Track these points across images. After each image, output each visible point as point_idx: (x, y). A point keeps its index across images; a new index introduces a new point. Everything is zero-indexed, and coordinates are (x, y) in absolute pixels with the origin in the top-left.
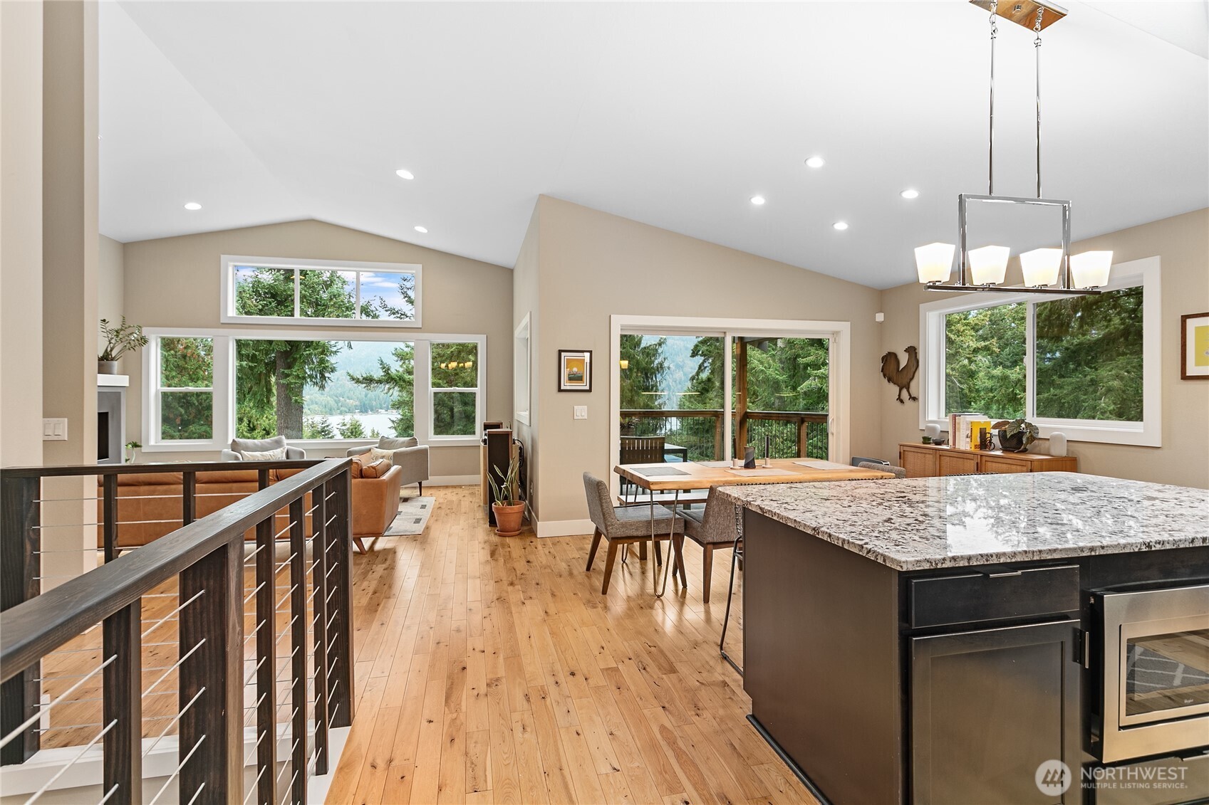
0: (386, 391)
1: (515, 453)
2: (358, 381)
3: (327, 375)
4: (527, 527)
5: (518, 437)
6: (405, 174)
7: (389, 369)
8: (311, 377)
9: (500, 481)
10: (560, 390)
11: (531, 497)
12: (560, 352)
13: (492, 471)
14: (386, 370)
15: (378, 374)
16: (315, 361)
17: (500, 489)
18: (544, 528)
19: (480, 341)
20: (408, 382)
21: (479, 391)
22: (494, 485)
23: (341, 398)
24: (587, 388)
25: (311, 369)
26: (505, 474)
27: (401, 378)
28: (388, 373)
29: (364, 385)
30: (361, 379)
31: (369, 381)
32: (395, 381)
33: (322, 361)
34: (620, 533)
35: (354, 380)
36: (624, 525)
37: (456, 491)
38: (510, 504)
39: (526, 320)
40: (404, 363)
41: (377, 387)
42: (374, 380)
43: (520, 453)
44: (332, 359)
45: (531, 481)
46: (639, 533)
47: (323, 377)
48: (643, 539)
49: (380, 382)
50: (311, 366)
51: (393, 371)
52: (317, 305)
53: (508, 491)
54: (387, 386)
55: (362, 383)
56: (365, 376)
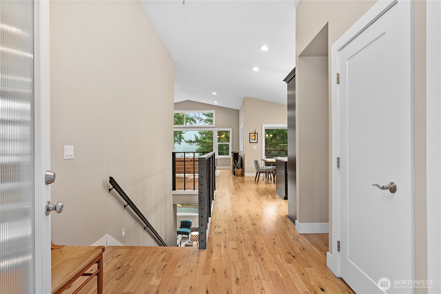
0: (196, 145)
1: (240, 158)
2: (187, 142)
3: (181, 140)
4: (242, 175)
5: (241, 155)
6: (214, 94)
7: (198, 138)
8: (177, 141)
9: (236, 164)
10: (250, 142)
11: (244, 168)
12: (250, 133)
13: (234, 161)
14: (197, 138)
15: (194, 139)
16: (178, 135)
17: (236, 165)
18: (246, 175)
19: (230, 130)
20: (204, 142)
21: (230, 144)
22: (235, 165)
23: (177, 149)
24: (257, 142)
25: (177, 138)
26: (237, 162)
27: (202, 141)
28: (197, 139)
29: (189, 143)
30: (188, 141)
31: (190, 142)
32: (200, 141)
33: (180, 136)
34: (261, 171)
35: (186, 142)
36: (262, 169)
37: (224, 170)
38: (238, 169)
39: (242, 125)
40: (202, 136)
41: (193, 144)
42: (192, 141)
43: (241, 159)
44: (183, 135)
45: (244, 165)
46: (265, 171)
47: (180, 141)
48: (266, 172)
49: (194, 142)
50: (177, 137)
51: (199, 138)
52: (179, 118)
53: (238, 166)
54: (197, 143)
55: (188, 143)
56: (189, 140)
